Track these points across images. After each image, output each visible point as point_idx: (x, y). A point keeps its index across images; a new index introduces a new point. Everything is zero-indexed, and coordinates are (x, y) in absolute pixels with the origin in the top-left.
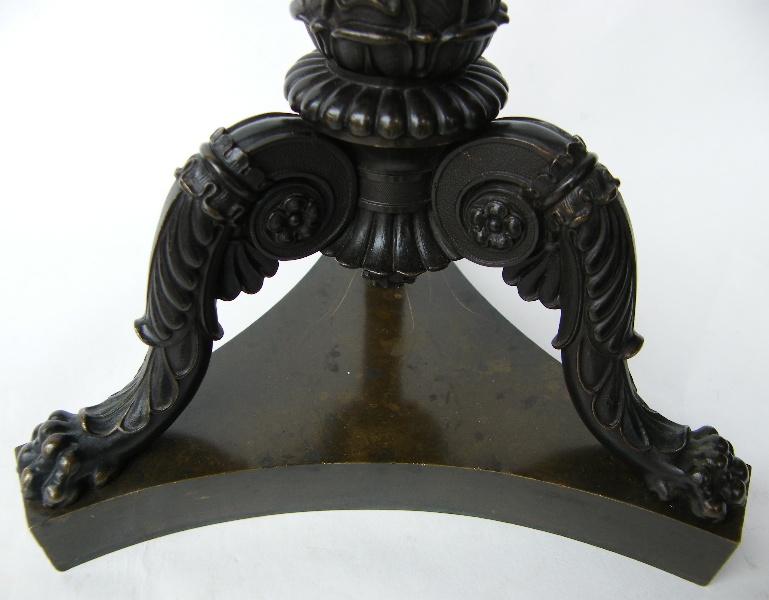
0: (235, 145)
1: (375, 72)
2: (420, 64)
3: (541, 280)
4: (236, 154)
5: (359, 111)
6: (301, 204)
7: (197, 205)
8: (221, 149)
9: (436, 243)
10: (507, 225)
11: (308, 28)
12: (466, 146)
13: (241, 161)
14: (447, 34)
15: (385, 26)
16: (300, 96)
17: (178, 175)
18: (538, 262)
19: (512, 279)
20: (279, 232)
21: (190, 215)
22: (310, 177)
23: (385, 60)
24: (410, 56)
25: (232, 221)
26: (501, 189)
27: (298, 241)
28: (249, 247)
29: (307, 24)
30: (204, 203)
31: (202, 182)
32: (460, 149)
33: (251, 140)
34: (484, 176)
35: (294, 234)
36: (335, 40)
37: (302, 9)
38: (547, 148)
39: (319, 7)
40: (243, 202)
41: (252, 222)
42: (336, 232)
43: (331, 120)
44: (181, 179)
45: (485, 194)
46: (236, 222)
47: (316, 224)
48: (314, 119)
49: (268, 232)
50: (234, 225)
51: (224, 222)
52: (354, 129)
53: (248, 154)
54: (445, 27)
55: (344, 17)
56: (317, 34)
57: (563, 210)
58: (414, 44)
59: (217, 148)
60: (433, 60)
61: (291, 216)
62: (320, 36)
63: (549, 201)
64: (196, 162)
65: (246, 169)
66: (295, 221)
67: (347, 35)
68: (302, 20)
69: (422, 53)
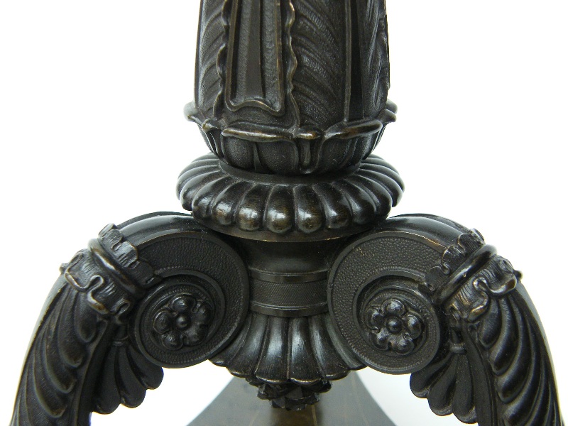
0: (123, 240)
1: (264, 169)
2: (306, 162)
3: (451, 388)
4: (126, 248)
5: (248, 205)
6: (190, 303)
7: (82, 298)
8: (110, 243)
9: (335, 351)
10: (406, 323)
11: (200, 128)
12: (358, 242)
13: (130, 255)
14: (330, 132)
15: (271, 125)
16: (191, 193)
17: (63, 269)
18: (445, 367)
19: (421, 389)
20: (166, 333)
21: (73, 308)
22: (199, 275)
23: (272, 157)
24: (296, 153)
25: (117, 317)
26: (397, 286)
27: (185, 345)
28: (133, 351)
29: (199, 125)
30: (90, 295)
31: (89, 274)
32: (352, 246)
33: (141, 235)
34: (378, 273)
35: (182, 336)
36: (225, 138)
37: (195, 111)
38: (437, 239)
39: (211, 109)
40: (129, 297)
41: (137, 322)
42: (227, 338)
43: (221, 215)
44: (66, 272)
45: (380, 292)
46: (121, 318)
47: (205, 327)
48: (204, 215)
49: (154, 334)
50: (118, 322)
51: (109, 317)
52: (243, 225)
53: (138, 247)
54: (328, 125)
55: (234, 118)
56: (208, 133)
57: (460, 302)
58: (299, 141)
59: (105, 243)
60: (319, 157)
61: (178, 316)
62: (212, 135)
63: (444, 294)
64: (83, 256)
65: (134, 263)
66: (182, 323)
67: (236, 134)
68: (194, 121)
69: (307, 149)
